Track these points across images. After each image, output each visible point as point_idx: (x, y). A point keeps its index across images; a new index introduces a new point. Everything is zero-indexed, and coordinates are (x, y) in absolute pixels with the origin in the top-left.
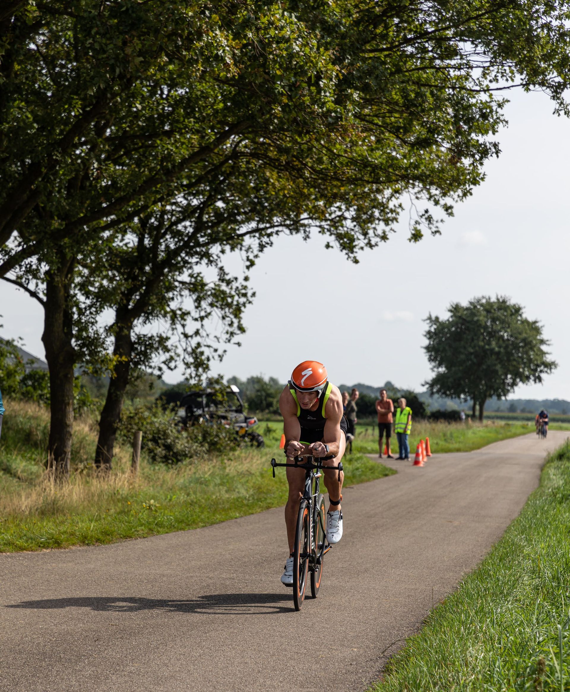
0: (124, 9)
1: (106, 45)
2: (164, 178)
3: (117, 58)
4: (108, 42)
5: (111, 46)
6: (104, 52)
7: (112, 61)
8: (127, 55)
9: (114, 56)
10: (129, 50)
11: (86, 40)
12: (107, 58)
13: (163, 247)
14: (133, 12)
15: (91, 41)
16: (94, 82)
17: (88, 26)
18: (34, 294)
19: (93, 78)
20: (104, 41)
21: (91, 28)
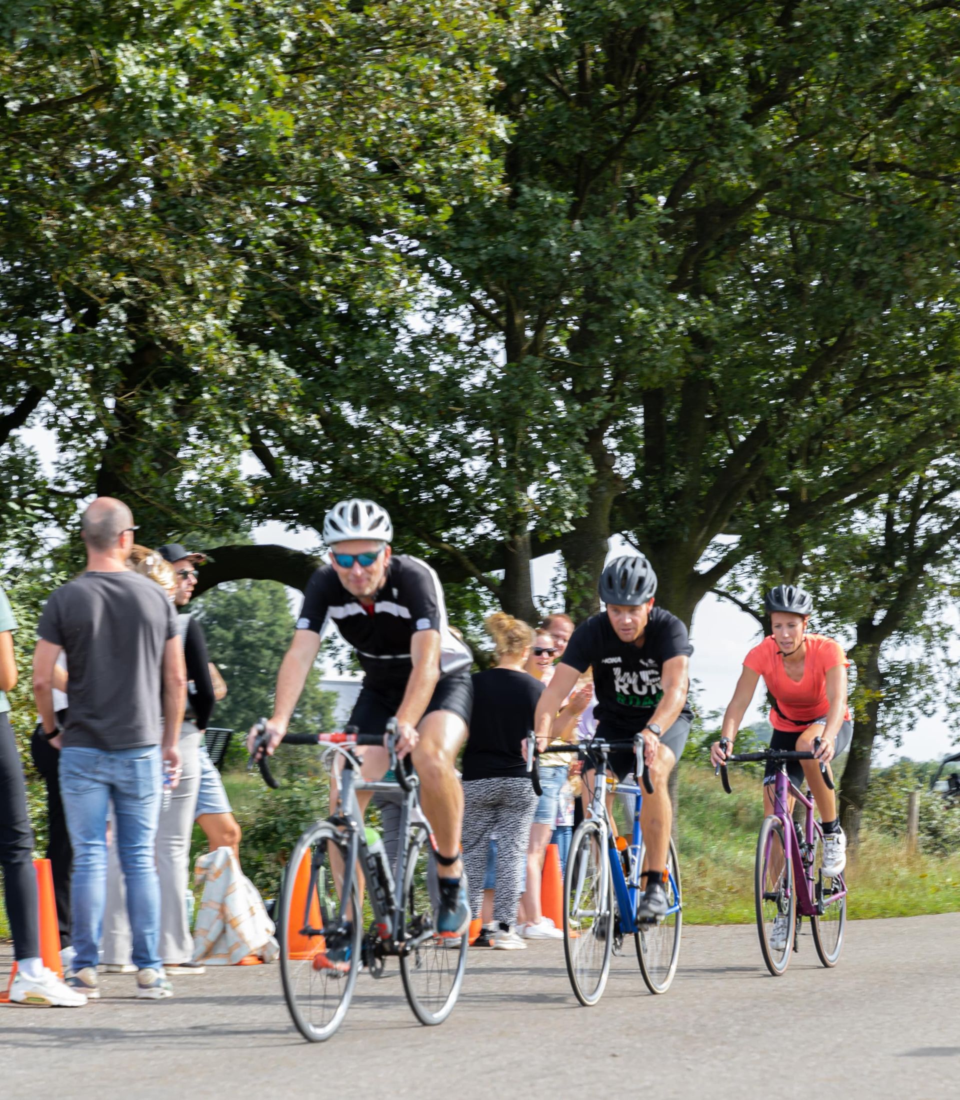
0: (898, 216)
1: (878, 264)
2: (941, 433)
3: (894, 283)
4: (880, 261)
5: (884, 267)
6: (875, 274)
7: (887, 287)
8: (907, 278)
9: (889, 280)
10: (909, 272)
11: (850, 260)
12: (881, 282)
13: (921, 532)
14: (911, 219)
15: (856, 261)
16: (864, 315)
17: (853, 241)
18: (745, 608)
19: (862, 310)
20: (875, 260)
21: (857, 244)
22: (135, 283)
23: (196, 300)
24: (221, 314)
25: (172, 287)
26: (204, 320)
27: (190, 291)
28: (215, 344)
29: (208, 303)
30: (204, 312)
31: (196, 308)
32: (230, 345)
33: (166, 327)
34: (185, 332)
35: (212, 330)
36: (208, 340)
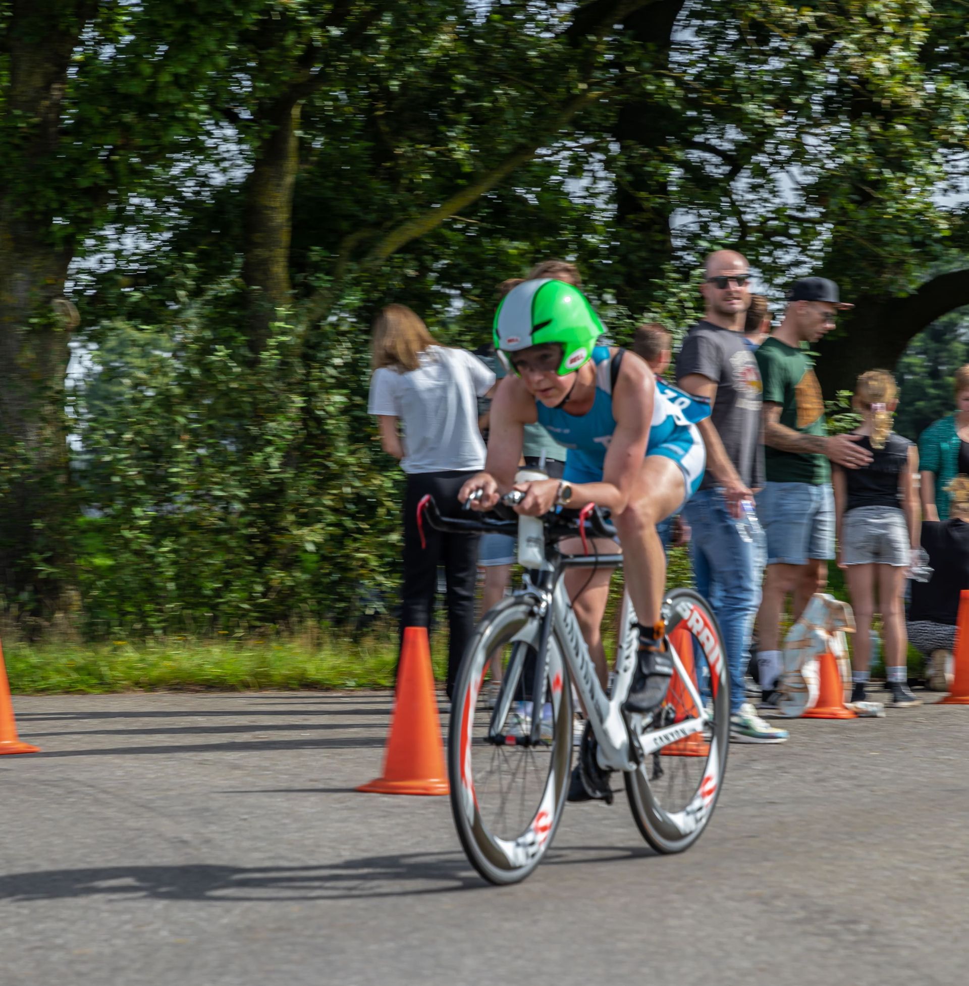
22: (822, 18)
23: (881, 32)
24: (906, 45)
25: (858, 19)
26: (888, 52)
27: (874, 22)
28: (899, 77)
29: (893, 35)
30: (889, 44)
31: (882, 40)
32: (915, 76)
33: (850, 60)
34: (870, 65)
35: (898, 63)
36: (893, 72)
